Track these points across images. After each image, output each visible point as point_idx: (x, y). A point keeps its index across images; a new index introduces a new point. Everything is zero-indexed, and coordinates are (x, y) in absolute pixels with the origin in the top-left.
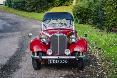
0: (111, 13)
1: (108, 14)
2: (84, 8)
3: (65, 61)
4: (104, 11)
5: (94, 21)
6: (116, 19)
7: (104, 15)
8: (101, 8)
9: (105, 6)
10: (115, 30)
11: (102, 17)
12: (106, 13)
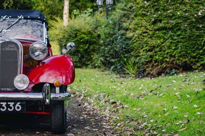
0: (144, 33)
1: (135, 36)
2: (83, 31)
3: (14, 105)
4: (127, 30)
5: (106, 60)
6: (154, 47)
7: (127, 38)
8: (120, 24)
9: (129, 19)
10: (154, 72)
11: (123, 43)
12: (131, 34)
